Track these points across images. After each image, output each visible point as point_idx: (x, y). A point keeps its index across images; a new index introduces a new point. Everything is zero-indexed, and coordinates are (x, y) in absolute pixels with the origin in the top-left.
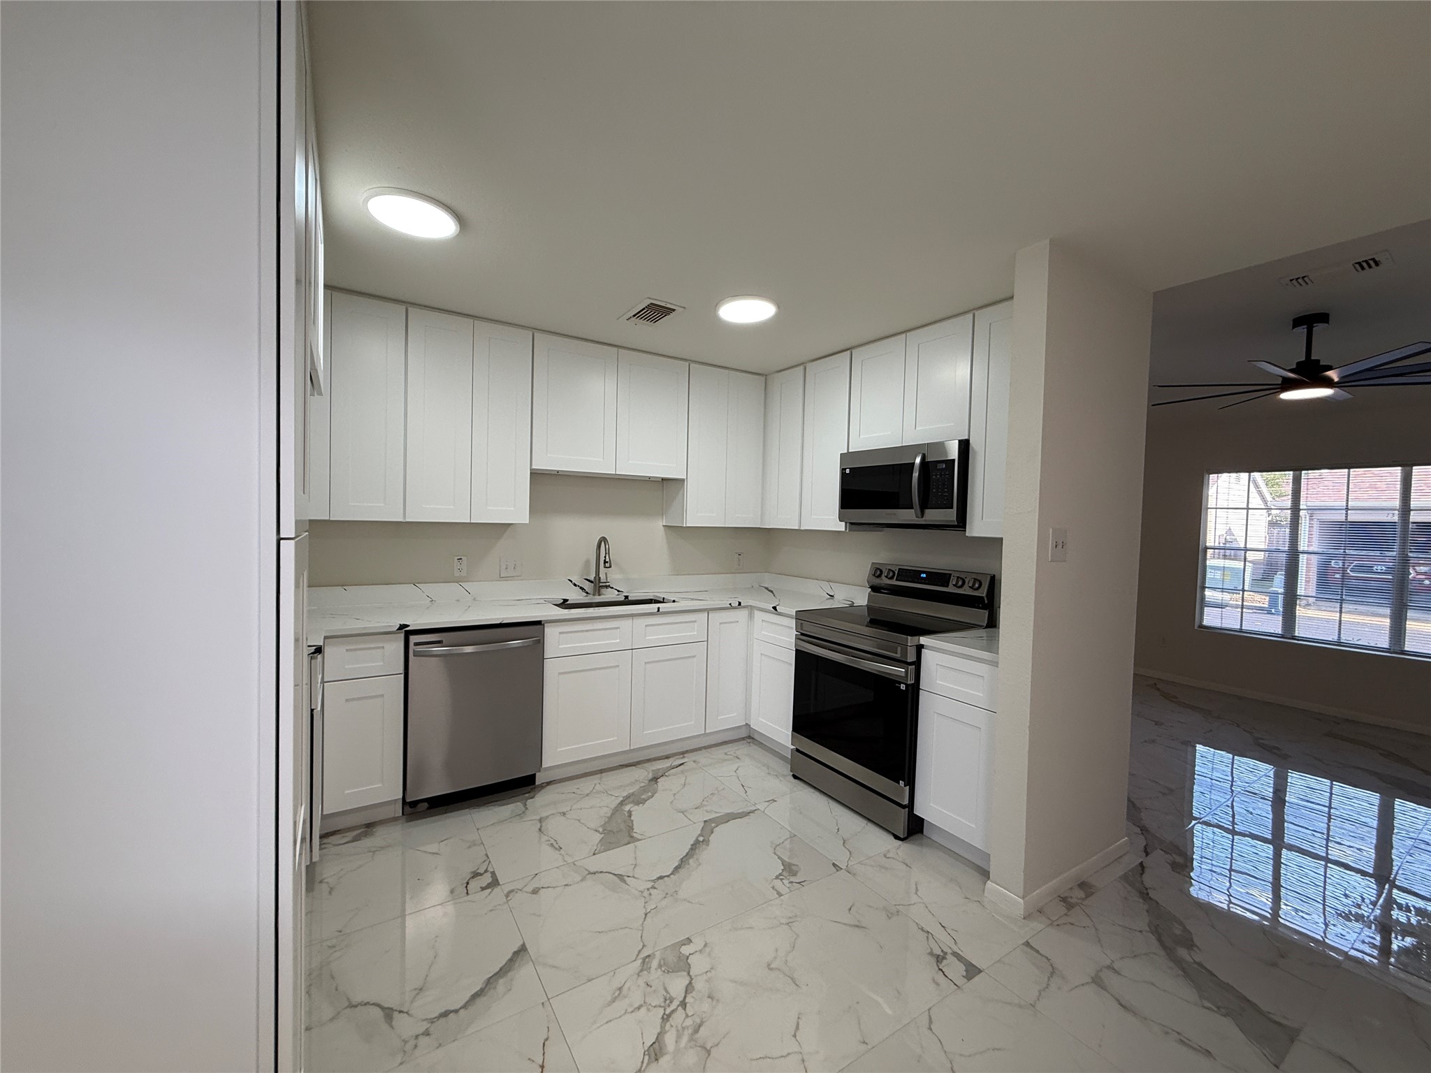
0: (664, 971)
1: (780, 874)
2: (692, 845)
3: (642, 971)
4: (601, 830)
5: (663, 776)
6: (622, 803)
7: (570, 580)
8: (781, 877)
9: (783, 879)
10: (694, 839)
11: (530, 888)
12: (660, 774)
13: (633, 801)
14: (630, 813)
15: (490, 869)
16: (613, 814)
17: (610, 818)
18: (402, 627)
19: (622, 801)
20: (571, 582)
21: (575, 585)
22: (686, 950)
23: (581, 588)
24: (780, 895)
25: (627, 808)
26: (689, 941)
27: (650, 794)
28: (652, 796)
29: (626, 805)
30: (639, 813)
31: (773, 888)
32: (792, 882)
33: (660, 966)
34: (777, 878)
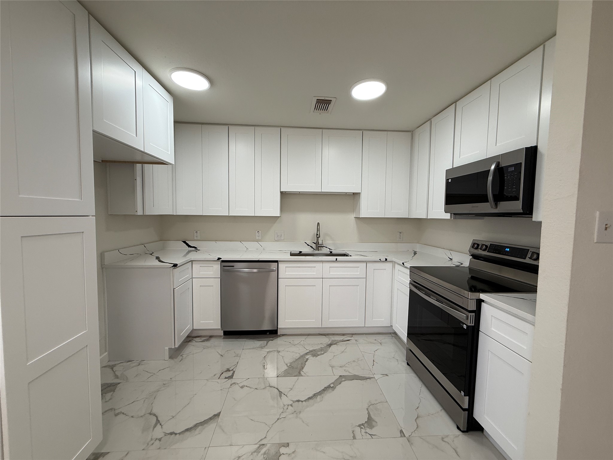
0: (264, 458)
1: (363, 424)
2: (325, 387)
3: (255, 452)
4: (289, 365)
5: (335, 344)
6: (307, 354)
7: (305, 243)
8: (362, 426)
9: (362, 428)
10: (328, 384)
11: (241, 385)
12: (335, 343)
13: (312, 354)
14: (307, 359)
15: (234, 370)
16: (299, 358)
17: (297, 360)
18: (219, 259)
19: (308, 353)
20: (306, 243)
21: (308, 245)
22: (283, 450)
23: (311, 246)
24: (354, 438)
25: (307, 357)
26: (287, 445)
27: (323, 352)
28: (323, 354)
29: (308, 355)
30: (312, 360)
31: (353, 431)
32: (366, 432)
33: (265, 454)
34: (359, 426)
